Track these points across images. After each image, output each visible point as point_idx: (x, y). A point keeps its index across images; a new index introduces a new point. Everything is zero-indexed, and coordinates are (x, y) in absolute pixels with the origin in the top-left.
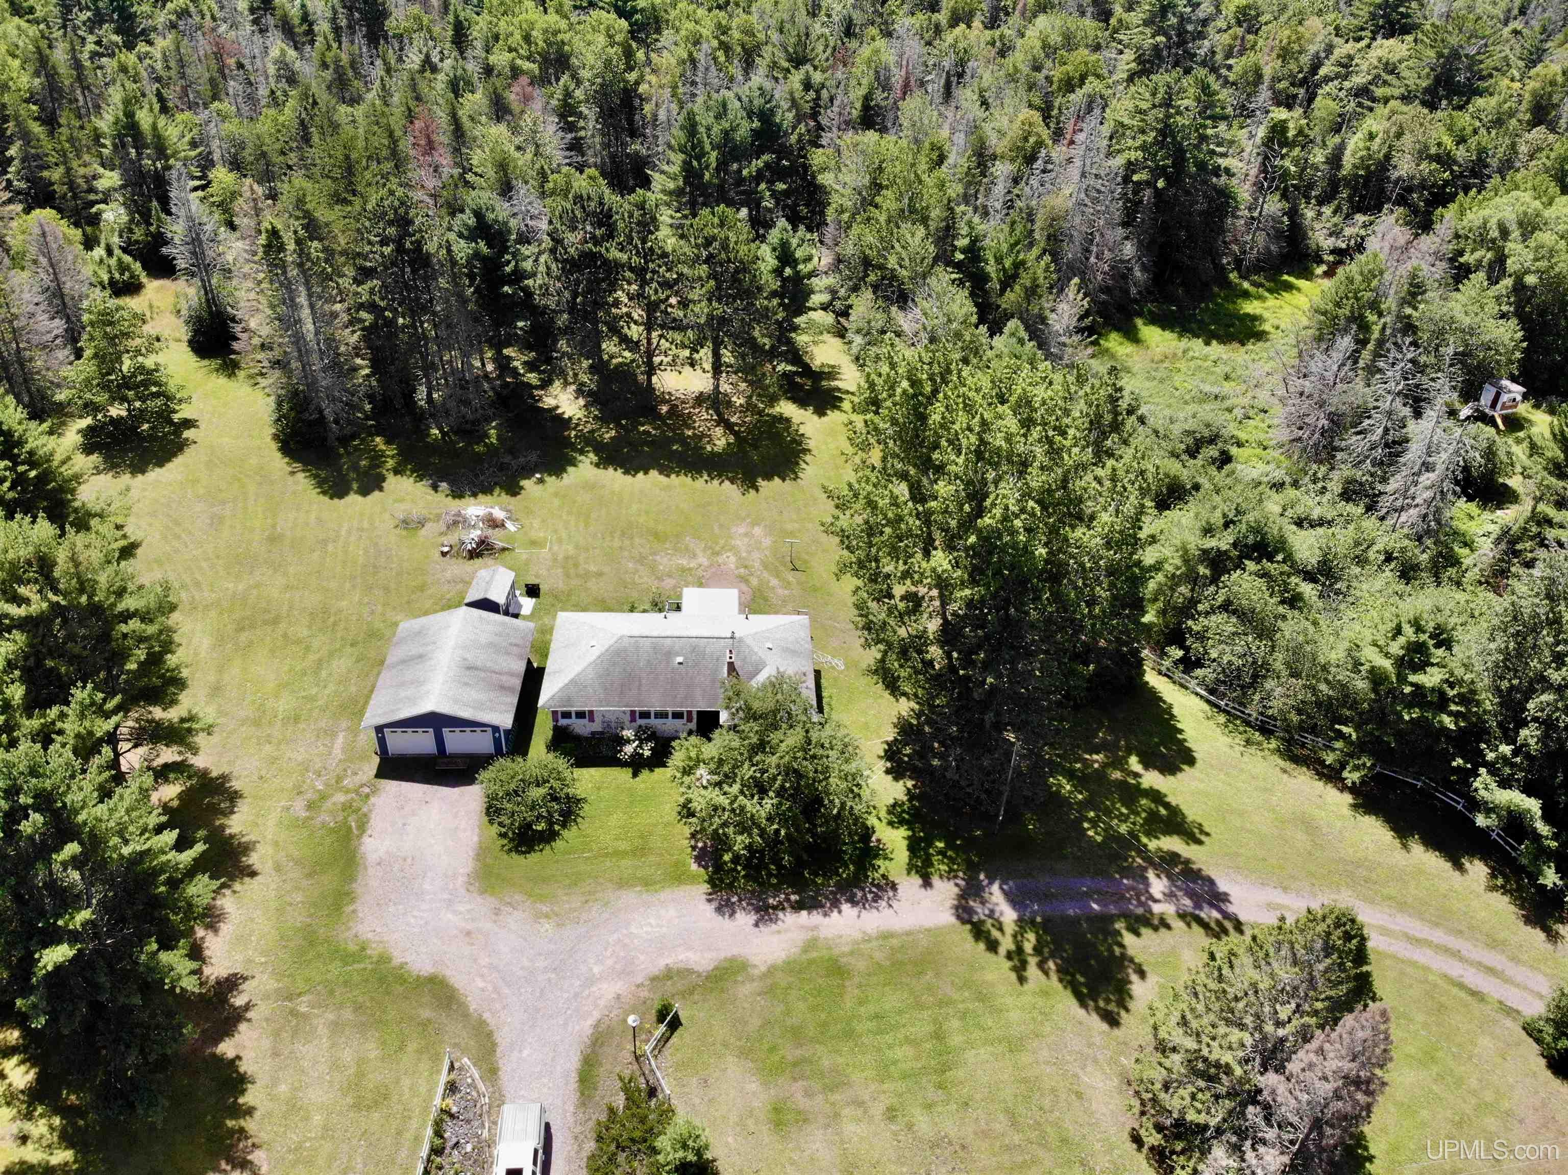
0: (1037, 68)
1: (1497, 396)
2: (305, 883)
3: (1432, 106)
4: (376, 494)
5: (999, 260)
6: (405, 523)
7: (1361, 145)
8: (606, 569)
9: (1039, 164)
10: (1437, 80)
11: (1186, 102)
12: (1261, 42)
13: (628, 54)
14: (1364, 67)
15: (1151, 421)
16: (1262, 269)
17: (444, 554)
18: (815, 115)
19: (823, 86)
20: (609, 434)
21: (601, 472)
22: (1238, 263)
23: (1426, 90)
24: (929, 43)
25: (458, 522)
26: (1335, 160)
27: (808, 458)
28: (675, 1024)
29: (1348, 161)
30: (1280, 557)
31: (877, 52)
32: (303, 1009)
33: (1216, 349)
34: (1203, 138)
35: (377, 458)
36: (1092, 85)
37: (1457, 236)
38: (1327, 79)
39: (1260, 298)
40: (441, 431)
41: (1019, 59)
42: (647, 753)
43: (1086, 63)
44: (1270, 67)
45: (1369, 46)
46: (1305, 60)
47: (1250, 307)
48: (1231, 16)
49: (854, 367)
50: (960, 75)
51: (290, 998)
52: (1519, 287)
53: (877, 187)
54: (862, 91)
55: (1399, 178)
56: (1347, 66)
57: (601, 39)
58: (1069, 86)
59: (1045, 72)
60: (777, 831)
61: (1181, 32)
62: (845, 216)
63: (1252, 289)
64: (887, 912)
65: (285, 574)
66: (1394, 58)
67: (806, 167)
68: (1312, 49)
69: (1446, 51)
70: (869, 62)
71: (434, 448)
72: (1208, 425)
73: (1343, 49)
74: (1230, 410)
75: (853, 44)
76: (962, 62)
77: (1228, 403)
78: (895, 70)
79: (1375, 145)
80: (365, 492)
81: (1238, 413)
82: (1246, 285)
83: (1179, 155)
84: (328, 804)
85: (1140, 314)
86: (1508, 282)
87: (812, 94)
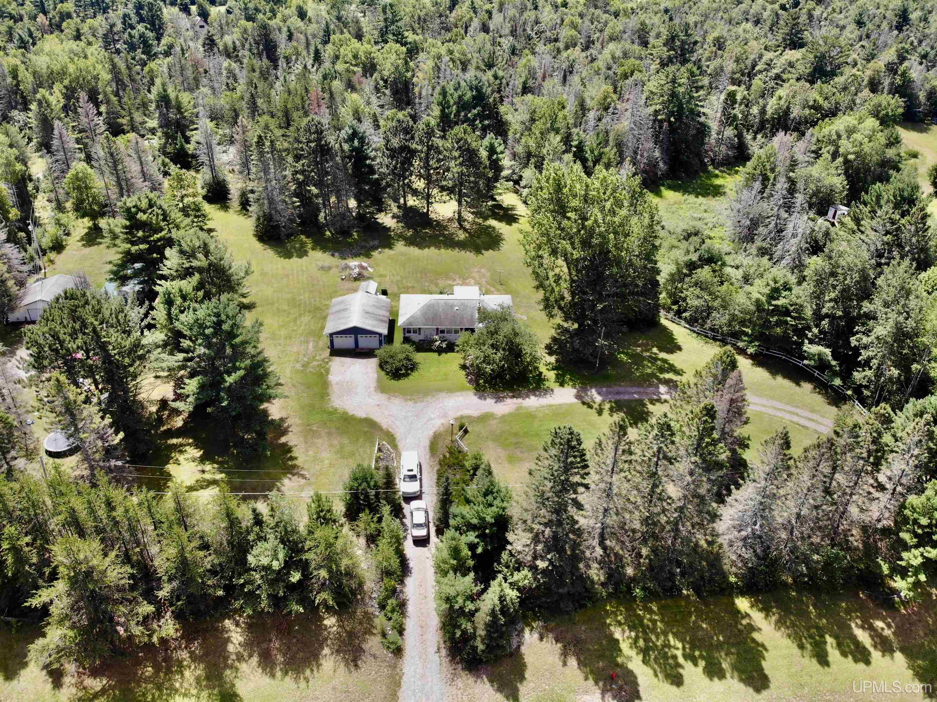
0: (609, 68)
1: (836, 212)
2: (306, 390)
3: (812, 82)
4: (305, 257)
5: (592, 152)
6: (322, 268)
7: (775, 102)
8: (416, 285)
9: (611, 110)
10: (815, 69)
11: (683, 80)
12: (725, 55)
13: (406, 63)
14: (778, 65)
15: (666, 227)
16: (725, 164)
17: (342, 279)
18: (499, 91)
19: (503, 77)
20: (410, 233)
21: (407, 248)
22: (713, 161)
23: (810, 74)
24: (554, 58)
25: (347, 267)
26: (763, 112)
27: (504, 242)
28: (466, 432)
29: (770, 110)
30: (720, 263)
31: (529, 61)
32: (315, 429)
33: (701, 199)
34: (692, 97)
35: (303, 245)
36: (637, 76)
37: (818, 141)
38: (760, 72)
39: (723, 177)
40: (331, 232)
41: (600, 64)
42: (444, 346)
43: (634, 65)
44: (730, 66)
45: (781, 54)
46: (749, 62)
47: (718, 182)
48: (711, 42)
49: (523, 205)
50: (571, 72)
51: (308, 425)
52: (846, 162)
53: (533, 120)
54: (522, 80)
55: (795, 118)
56: (769, 65)
57: (394, 56)
58: (625, 76)
59: (613, 70)
60: (504, 365)
61: (682, 49)
62: (518, 136)
63: (720, 174)
64: (550, 399)
65: (272, 287)
66: (794, 60)
67: (497, 113)
68: (752, 57)
69: (818, 54)
70: (525, 66)
71: (329, 240)
72: (694, 227)
73: (768, 56)
74: (706, 224)
75: (516, 59)
76: (572, 66)
77: (705, 221)
78: (538, 71)
79: (782, 102)
80: (300, 256)
81: (711, 225)
82: (717, 172)
83: (680, 106)
84: (311, 365)
85: (663, 185)
86: (841, 159)
87: (498, 81)
